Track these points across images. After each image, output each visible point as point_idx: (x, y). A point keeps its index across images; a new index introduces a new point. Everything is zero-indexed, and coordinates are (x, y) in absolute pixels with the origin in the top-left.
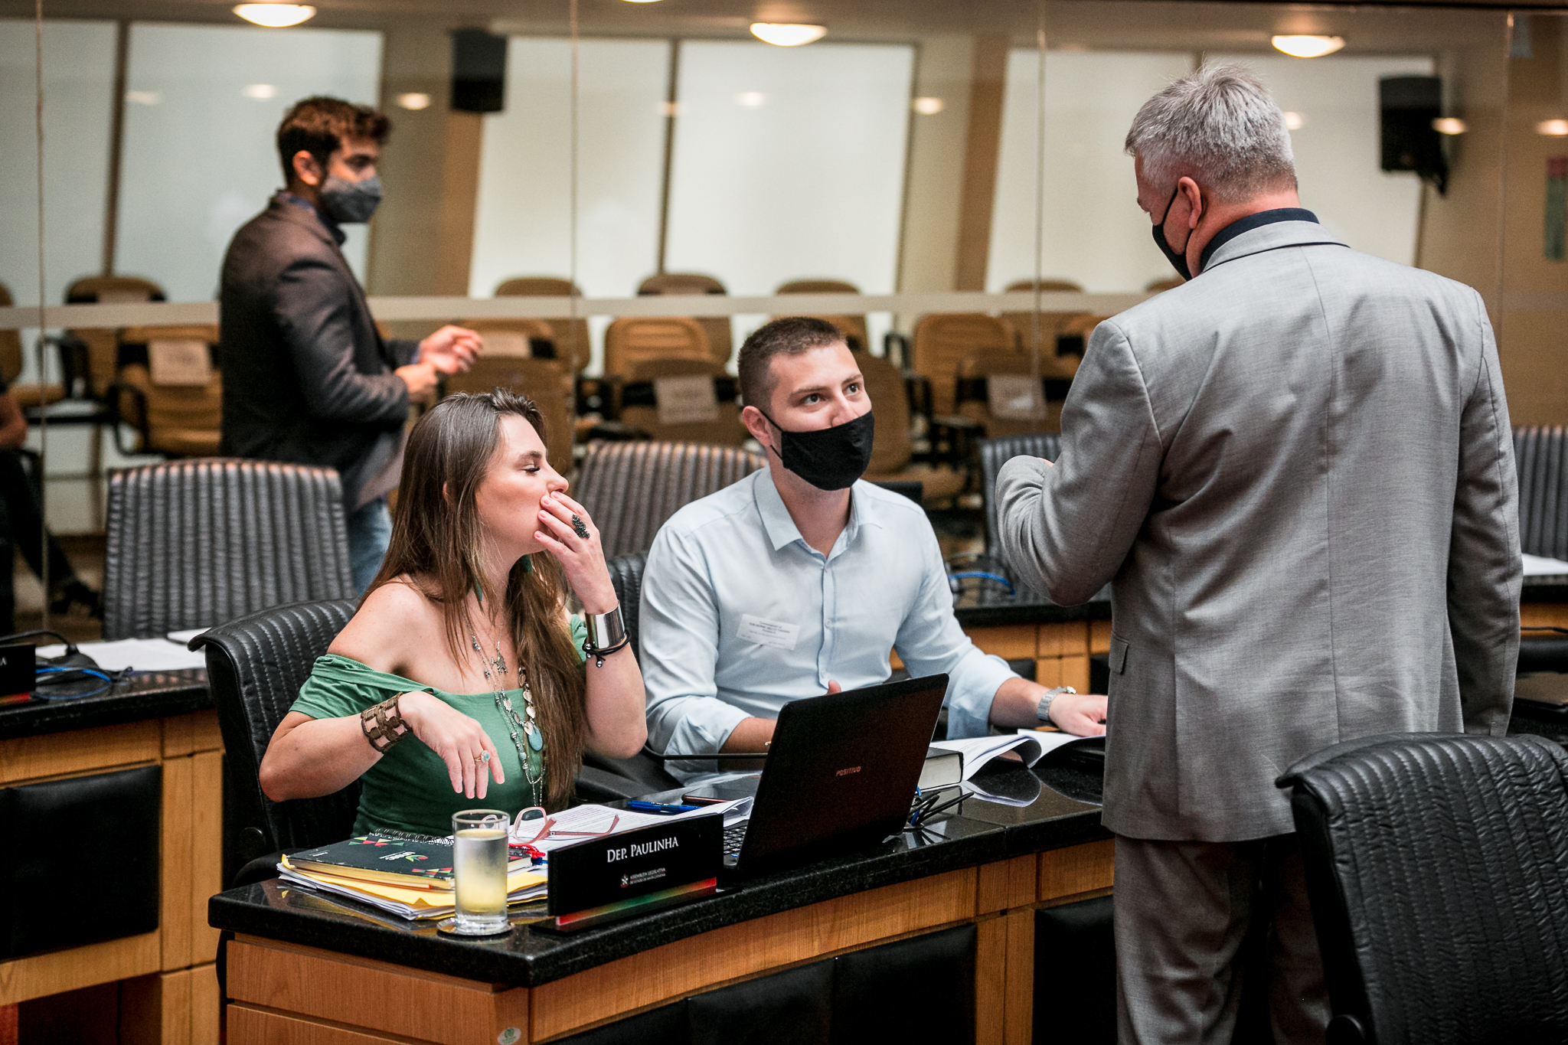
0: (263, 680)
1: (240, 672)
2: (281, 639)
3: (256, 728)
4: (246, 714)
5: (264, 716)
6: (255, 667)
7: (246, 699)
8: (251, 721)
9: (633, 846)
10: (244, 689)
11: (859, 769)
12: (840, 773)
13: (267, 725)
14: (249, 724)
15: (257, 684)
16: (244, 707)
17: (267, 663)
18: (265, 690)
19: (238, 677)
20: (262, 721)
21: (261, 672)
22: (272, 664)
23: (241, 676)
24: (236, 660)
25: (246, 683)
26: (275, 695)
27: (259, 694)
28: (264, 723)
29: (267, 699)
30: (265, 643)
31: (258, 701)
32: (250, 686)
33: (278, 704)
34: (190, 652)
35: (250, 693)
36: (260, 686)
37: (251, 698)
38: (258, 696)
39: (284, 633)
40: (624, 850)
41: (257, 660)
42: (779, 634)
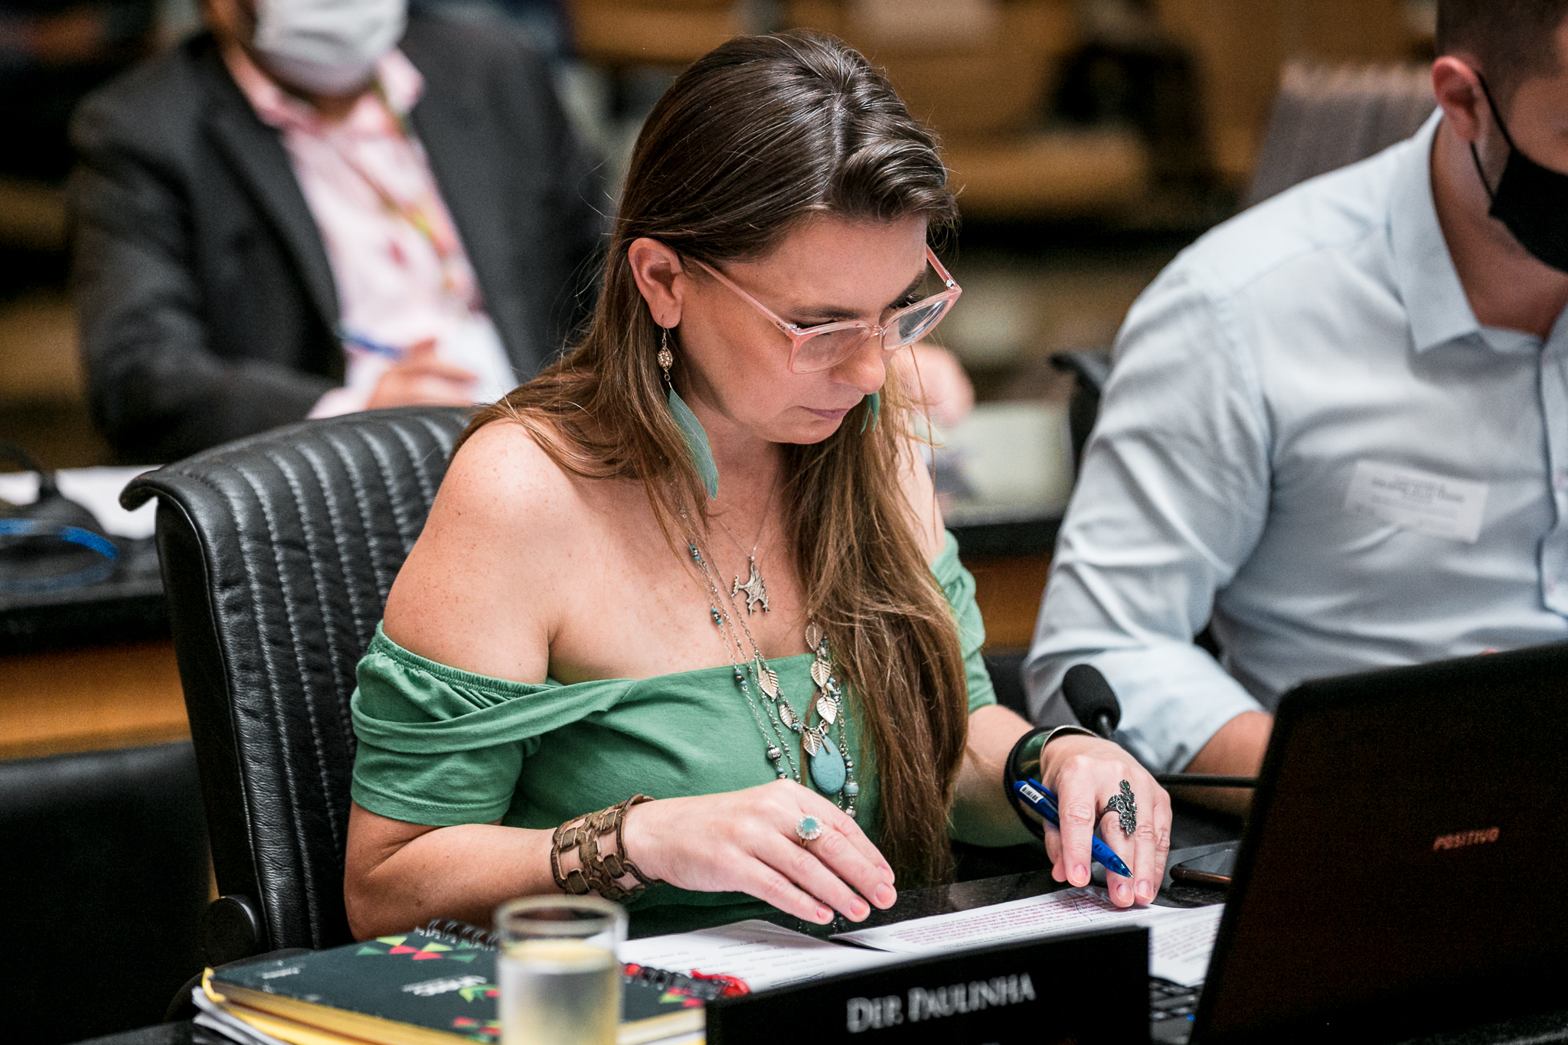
0: (270, 581)
1: (216, 559)
2: (322, 490)
3: (245, 683)
4: (224, 650)
5: (268, 657)
6: (255, 551)
7: (224, 619)
8: (234, 668)
9: (917, 997)
10: (222, 597)
11: (1493, 834)
12: (1445, 842)
13: (273, 677)
14: (230, 675)
15: (255, 586)
16: (221, 637)
17: (285, 543)
18: (274, 600)
19: (210, 572)
20: (261, 666)
21: (267, 562)
22: (293, 543)
23: (217, 569)
24: (208, 533)
25: (226, 585)
26: (296, 611)
27: (259, 608)
28: (266, 673)
29: (278, 621)
30: (284, 499)
31: (255, 623)
32: (238, 590)
33: (301, 632)
34: (125, 512)
35: (233, 607)
36: (262, 592)
37: (236, 618)
38: (254, 613)
39: (332, 476)
40: (893, 1005)
41: (260, 536)
42: (1437, 503)
